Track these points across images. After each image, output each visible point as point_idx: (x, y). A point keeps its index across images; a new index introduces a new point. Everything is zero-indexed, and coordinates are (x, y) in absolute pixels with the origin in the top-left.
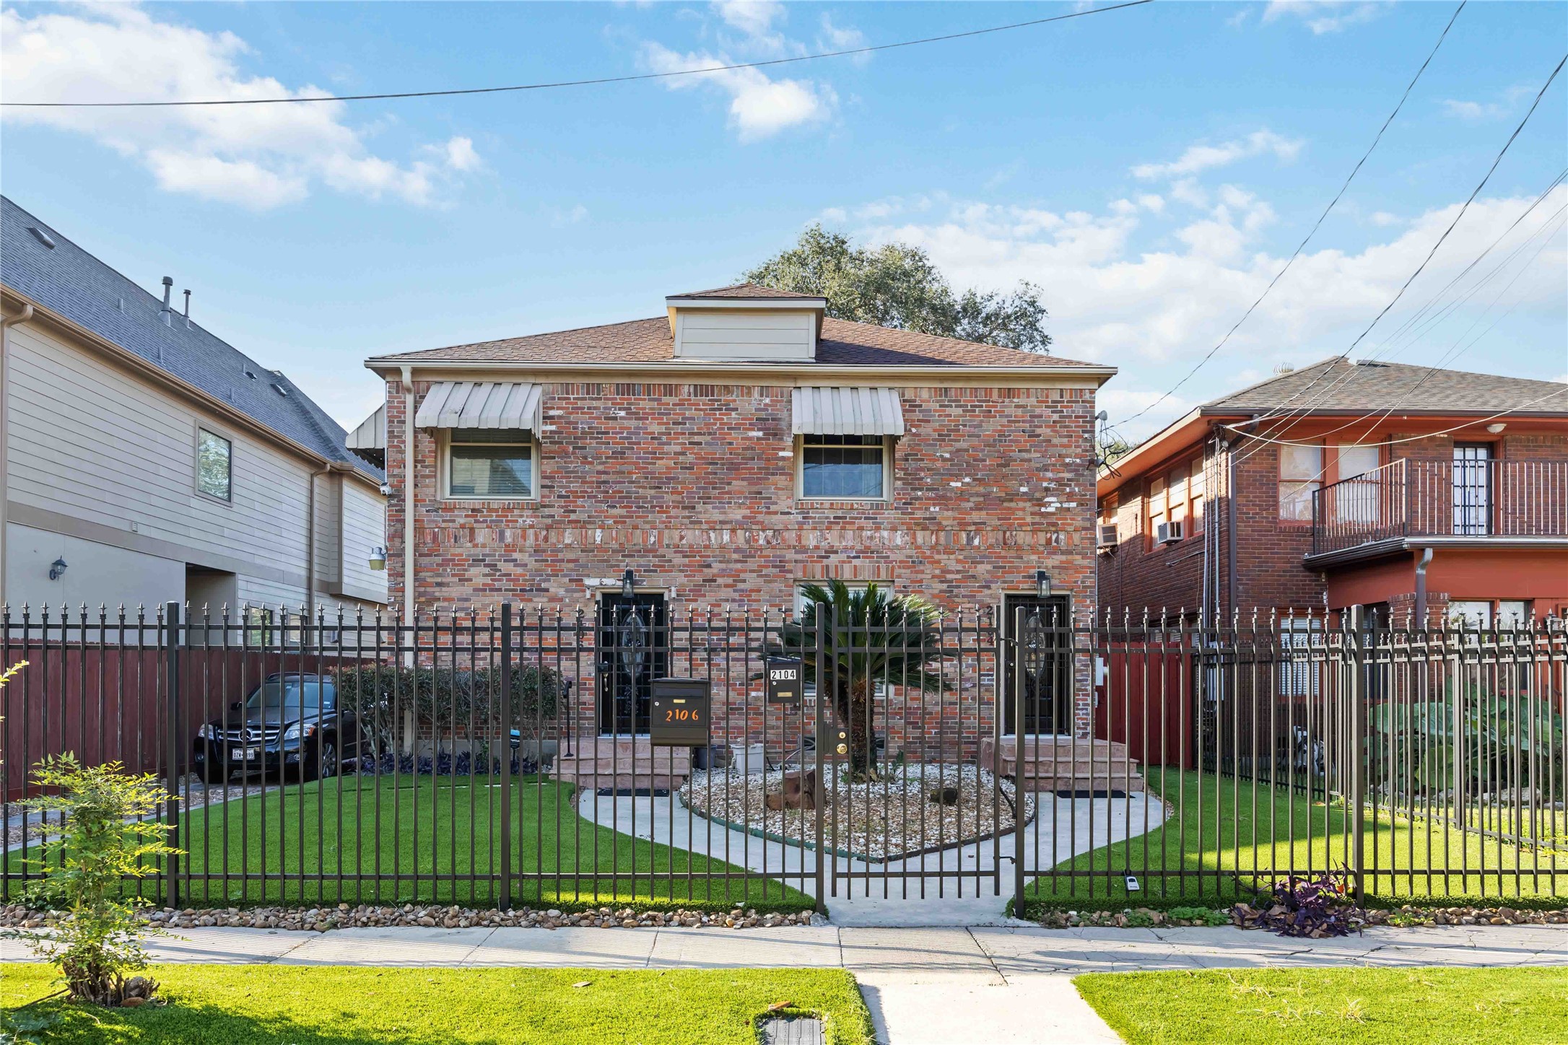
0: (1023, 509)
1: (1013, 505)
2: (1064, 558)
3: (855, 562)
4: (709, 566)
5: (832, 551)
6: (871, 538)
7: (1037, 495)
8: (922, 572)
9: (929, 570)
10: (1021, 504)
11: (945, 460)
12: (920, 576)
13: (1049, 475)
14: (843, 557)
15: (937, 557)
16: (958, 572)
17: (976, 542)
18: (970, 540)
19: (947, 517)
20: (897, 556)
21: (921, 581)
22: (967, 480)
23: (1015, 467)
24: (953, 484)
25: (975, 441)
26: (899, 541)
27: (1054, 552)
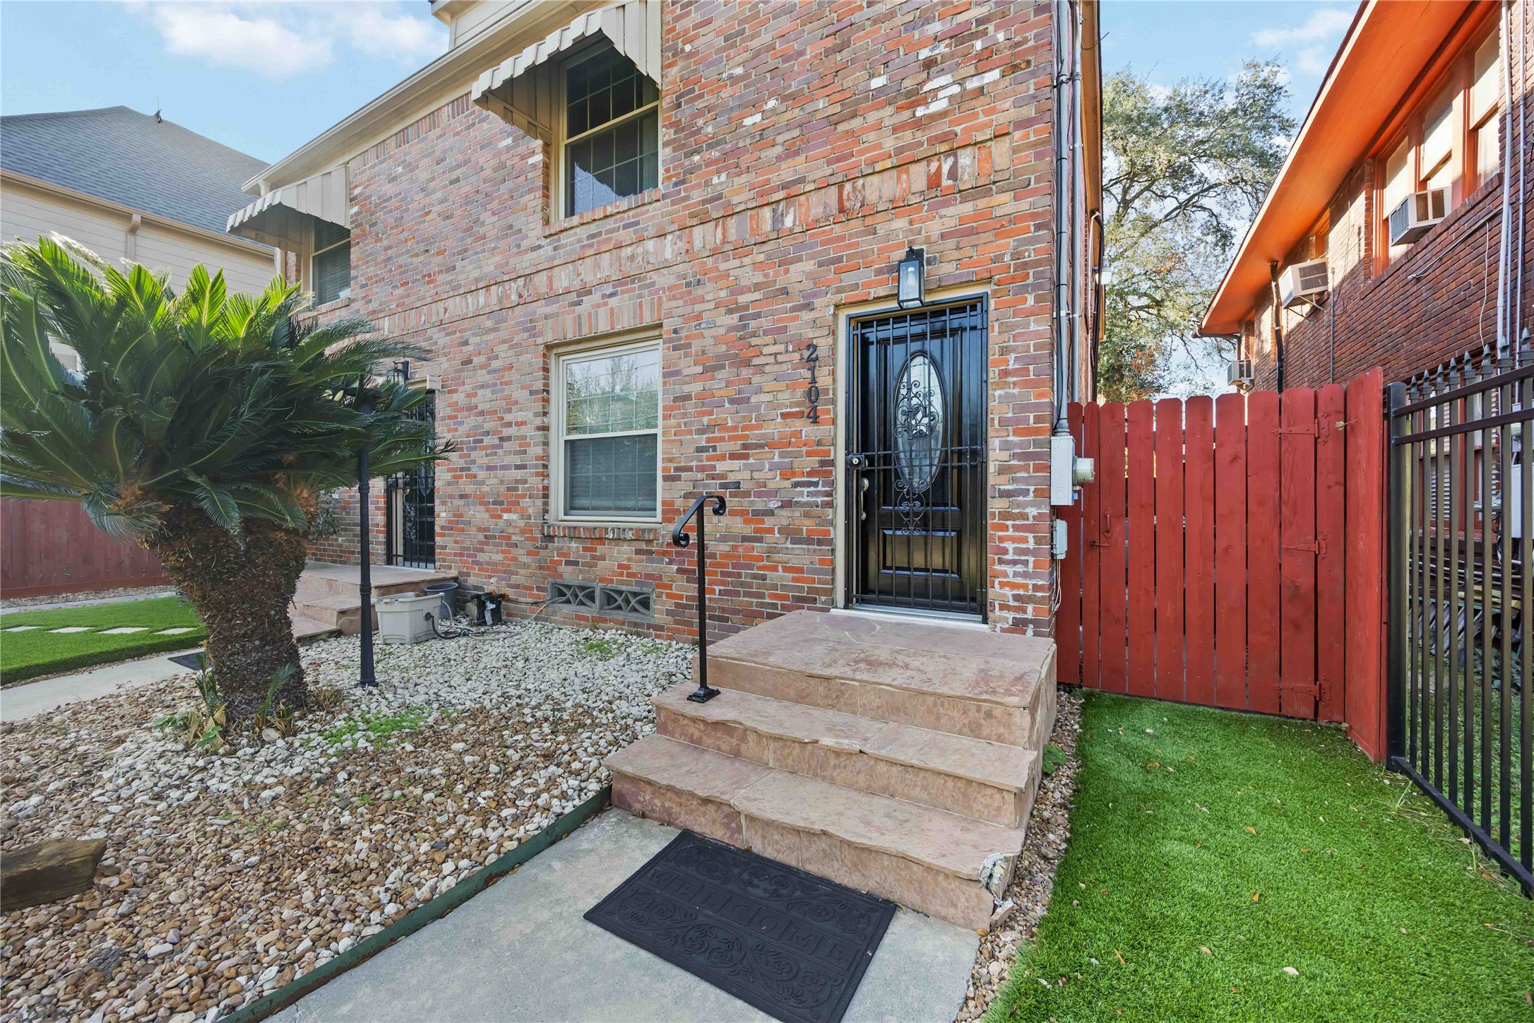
0: (878, 127)
1: (856, 123)
2: (968, 208)
3: (613, 302)
4: (466, 343)
5: (585, 291)
6: (632, 258)
7: (908, 84)
8: (702, 300)
9: (712, 292)
10: (872, 117)
11: (734, 80)
12: (698, 308)
13: (936, 27)
14: (596, 297)
15: (723, 266)
16: (757, 287)
17: (789, 221)
18: (778, 219)
19: (737, 188)
20: (663, 280)
21: (699, 316)
22: (772, 103)
23: (860, 42)
24: (748, 122)
25: (785, 23)
26: (668, 254)
27: (948, 198)
